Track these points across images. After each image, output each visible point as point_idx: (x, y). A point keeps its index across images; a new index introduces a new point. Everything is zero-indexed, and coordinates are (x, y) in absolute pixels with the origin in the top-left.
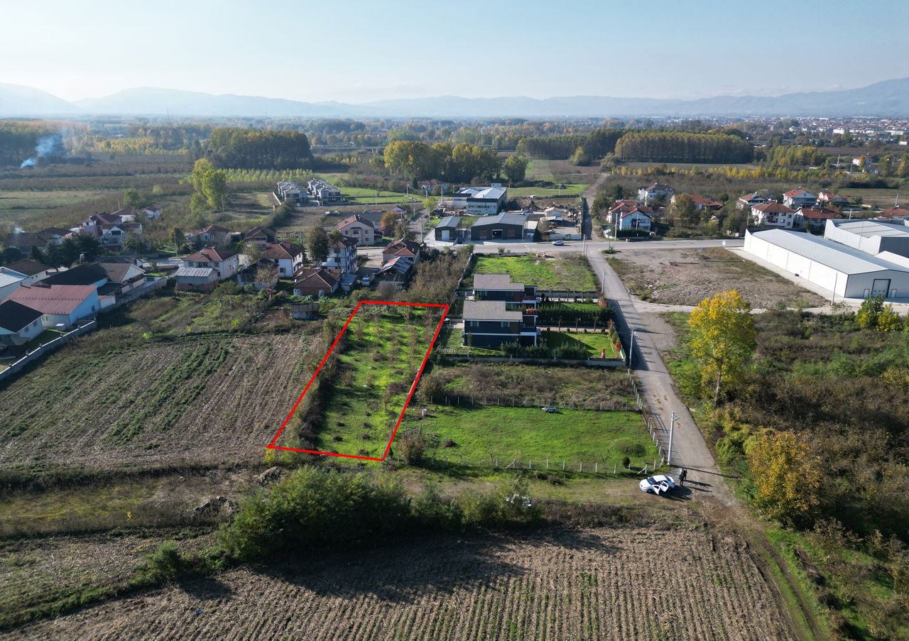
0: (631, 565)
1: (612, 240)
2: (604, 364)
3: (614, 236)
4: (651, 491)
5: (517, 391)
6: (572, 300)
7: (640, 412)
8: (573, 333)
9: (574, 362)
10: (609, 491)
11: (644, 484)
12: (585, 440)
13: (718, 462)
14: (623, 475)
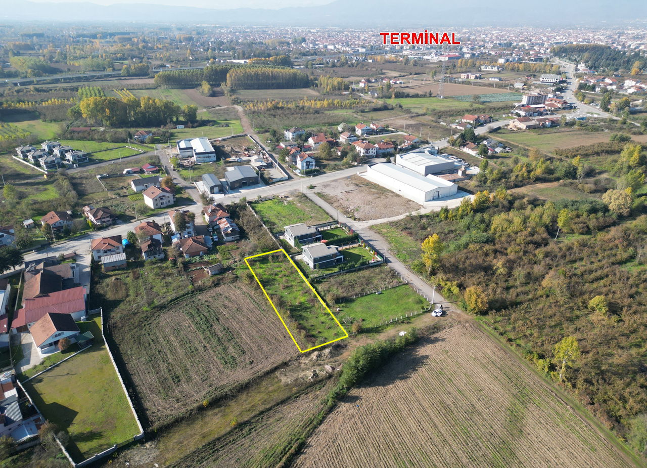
0: (451, 343)
1: (304, 177)
2: (376, 264)
3: (303, 174)
4: (437, 316)
5: (361, 288)
6: (329, 228)
7: (407, 284)
8: (348, 249)
9: (365, 266)
10: (425, 320)
11: (433, 314)
12: (401, 302)
13: (444, 297)
14: (424, 313)
